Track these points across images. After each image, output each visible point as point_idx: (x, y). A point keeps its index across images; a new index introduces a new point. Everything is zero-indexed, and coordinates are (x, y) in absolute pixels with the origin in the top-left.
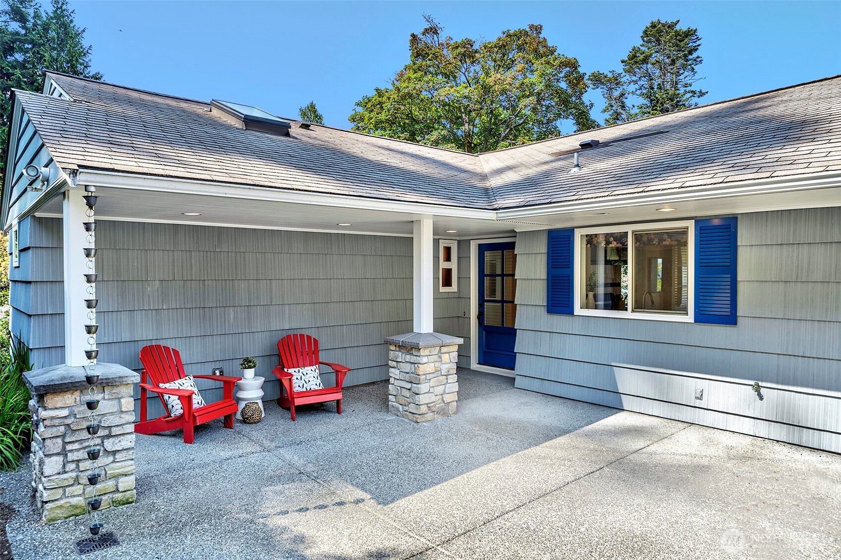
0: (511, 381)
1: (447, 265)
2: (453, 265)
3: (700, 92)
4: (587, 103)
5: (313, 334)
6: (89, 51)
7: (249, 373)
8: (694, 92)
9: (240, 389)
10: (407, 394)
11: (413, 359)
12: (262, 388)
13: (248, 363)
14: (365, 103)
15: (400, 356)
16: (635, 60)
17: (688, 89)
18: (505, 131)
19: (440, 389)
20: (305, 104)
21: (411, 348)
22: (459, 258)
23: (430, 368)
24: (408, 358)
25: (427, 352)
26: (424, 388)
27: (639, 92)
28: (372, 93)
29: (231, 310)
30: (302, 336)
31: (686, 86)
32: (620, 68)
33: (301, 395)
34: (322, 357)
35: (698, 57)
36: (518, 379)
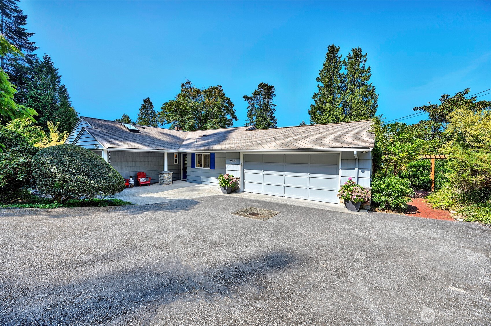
0: (186, 181)
1: (176, 158)
2: (177, 158)
3: (275, 105)
4: (234, 110)
5: (145, 172)
6: (60, 77)
7: (131, 179)
8: (273, 105)
9: (129, 181)
10: (162, 182)
11: (163, 176)
12: (134, 181)
13: (131, 177)
14: (166, 104)
15: (161, 175)
16: (256, 94)
17: (272, 104)
18: (210, 116)
19: (169, 181)
20: (145, 98)
21: (163, 174)
22: (179, 157)
23: (166, 177)
24: (162, 175)
25: (166, 174)
26: (165, 180)
27: (257, 104)
28: (168, 102)
29: (127, 167)
30: (142, 172)
31: (271, 103)
32: (252, 96)
33: (142, 182)
34: (147, 176)
35: (274, 94)
36: (187, 180)
